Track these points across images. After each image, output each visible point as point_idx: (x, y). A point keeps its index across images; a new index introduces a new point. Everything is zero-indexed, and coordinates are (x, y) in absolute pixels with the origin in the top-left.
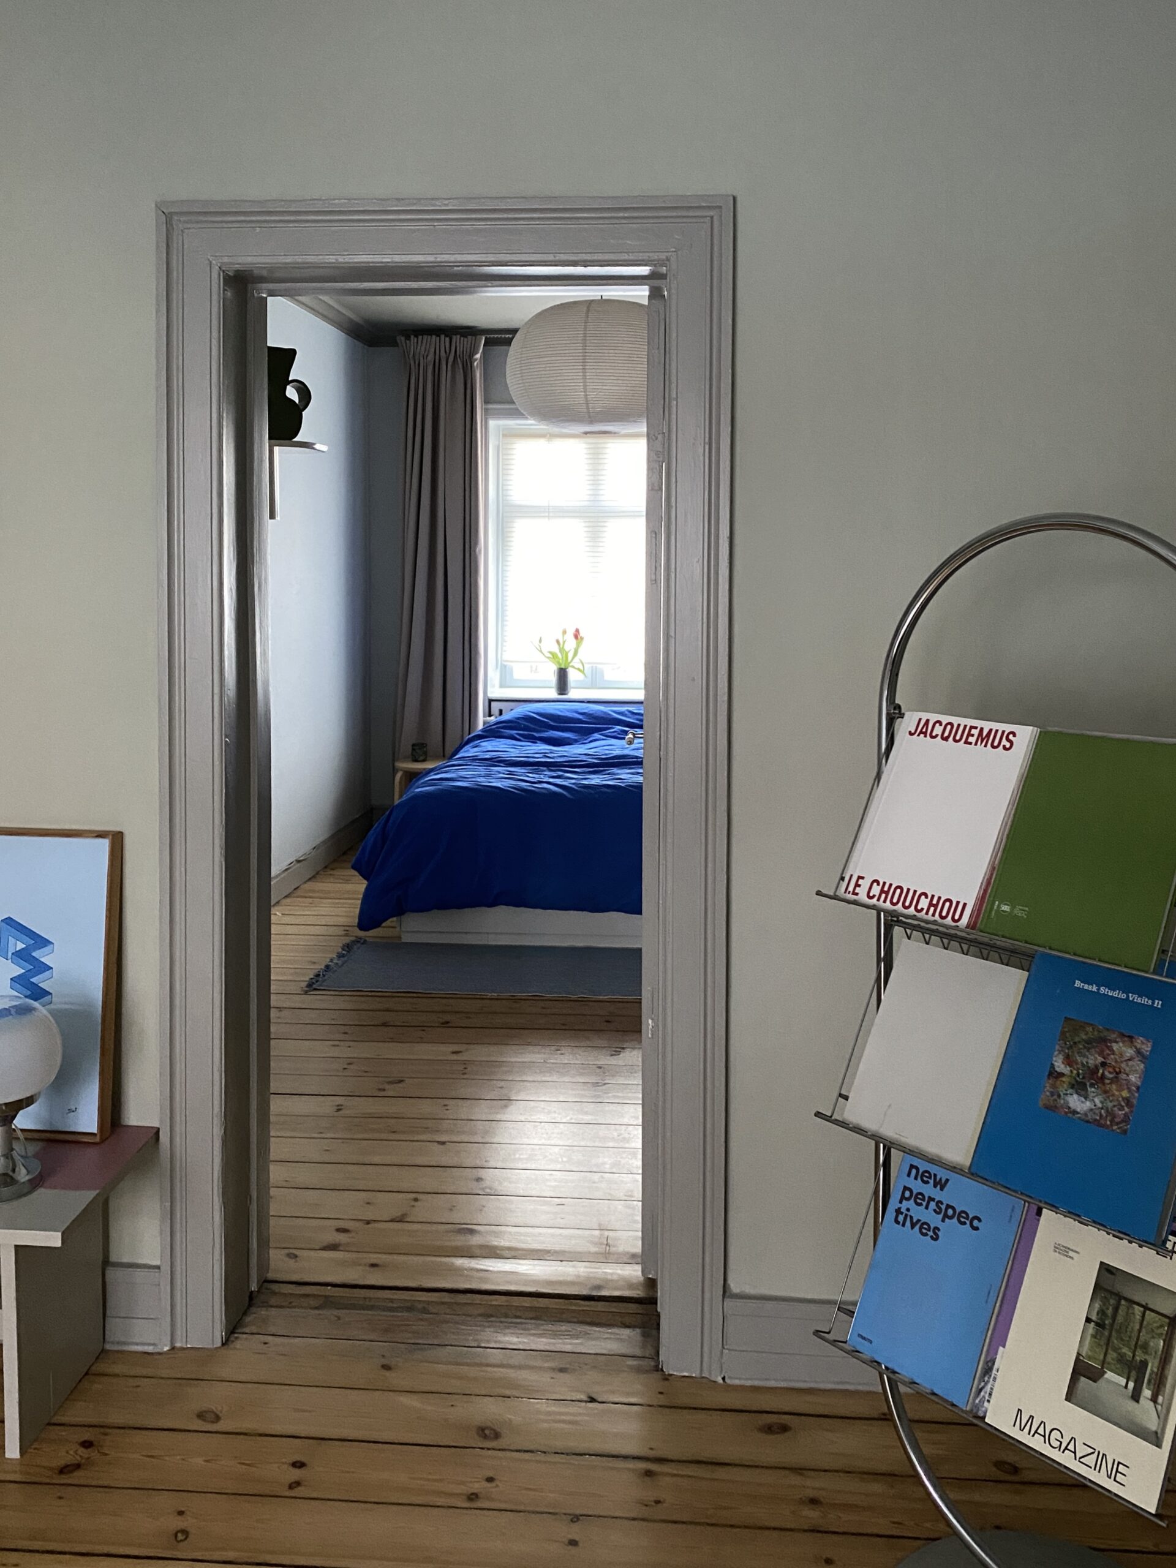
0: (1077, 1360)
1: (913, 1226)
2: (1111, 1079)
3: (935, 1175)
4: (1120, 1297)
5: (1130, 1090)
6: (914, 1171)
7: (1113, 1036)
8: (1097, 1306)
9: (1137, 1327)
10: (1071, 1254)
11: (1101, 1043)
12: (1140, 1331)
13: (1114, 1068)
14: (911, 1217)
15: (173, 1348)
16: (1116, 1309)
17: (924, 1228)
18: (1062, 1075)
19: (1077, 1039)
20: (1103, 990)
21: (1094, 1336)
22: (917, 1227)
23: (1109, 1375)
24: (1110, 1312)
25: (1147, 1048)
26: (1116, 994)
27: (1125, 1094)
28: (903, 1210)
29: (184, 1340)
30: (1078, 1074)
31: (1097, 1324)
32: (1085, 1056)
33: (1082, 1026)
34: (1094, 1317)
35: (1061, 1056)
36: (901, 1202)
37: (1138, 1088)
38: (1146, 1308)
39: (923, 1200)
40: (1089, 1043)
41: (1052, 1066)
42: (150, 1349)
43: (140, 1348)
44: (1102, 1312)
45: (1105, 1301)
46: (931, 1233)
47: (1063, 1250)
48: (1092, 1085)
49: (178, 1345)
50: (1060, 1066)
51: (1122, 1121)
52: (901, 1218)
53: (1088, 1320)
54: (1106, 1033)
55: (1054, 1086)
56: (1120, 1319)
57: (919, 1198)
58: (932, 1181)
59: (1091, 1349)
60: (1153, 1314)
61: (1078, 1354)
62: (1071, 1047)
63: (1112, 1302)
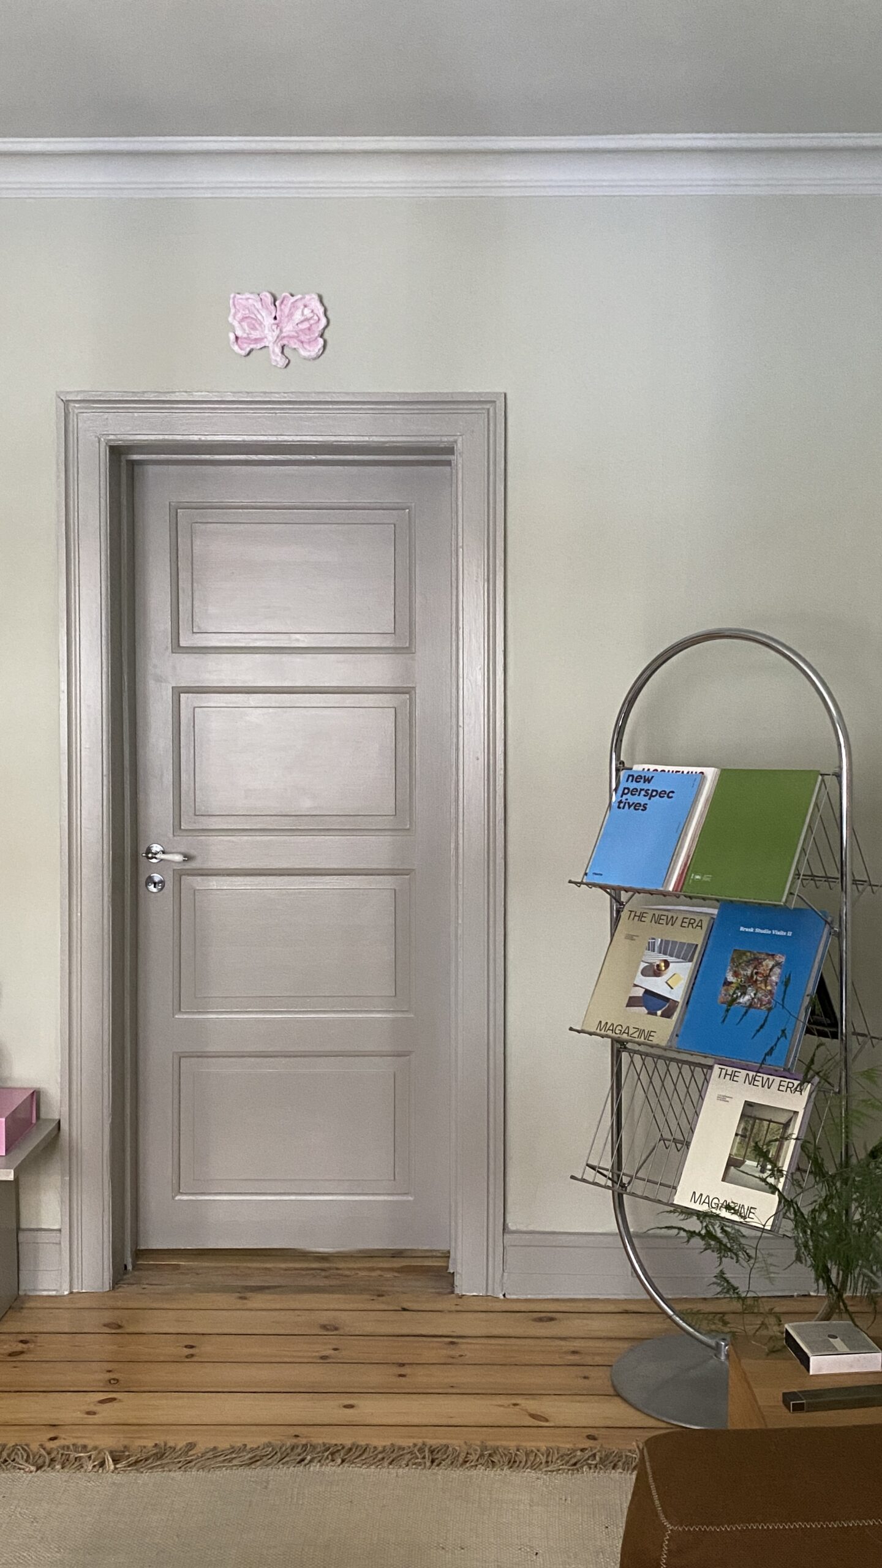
0: (729, 1157)
1: (629, 807)
2: (761, 981)
3: (645, 776)
4: (755, 1118)
5: (771, 985)
6: (631, 778)
7: (763, 956)
8: (742, 1126)
9: (765, 1132)
10: (727, 1099)
11: (757, 962)
12: (766, 1134)
13: (763, 974)
14: (629, 803)
15: (71, 1293)
16: (753, 1126)
17: (636, 806)
18: (732, 983)
19: (741, 961)
20: (758, 930)
21: (740, 1143)
22: (632, 807)
23: (748, 1162)
24: (749, 1129)
25: (782, 959)
26: (765, 931)
27: (769, 988)
28: (624, 800)
29: (80, 1287)
30: (741, 981)
31: (742, 1136)
32: (746, 970)
33: (744, 953)
34: (740, 1133)
35: (731, 973)
36: (622, 796)
37: (777, 983)
38: (770, 1121)
39: (637, 791)
40: (748, 963)
41: (726, 979)
42: (54, 1293)
43: (45, 1293)
44: (745, 1129)
45: (747, 1122)
46: (642, 808)
47: (723, 1098)
48: (749, 986)
49: (75, 1291)
50: (730, 978)
51: (767, 1003)
52: (622, 805)
53: (737, 1135)
54: (758, 955)
55: (727, 990)
56: (755, 1131)
57: (633, 792)
58: (642, 780)
59: (738, 1150)
60: (775, 1124)
61: (730, 1154)
62: (737, 966)
63: (751, 1122)
